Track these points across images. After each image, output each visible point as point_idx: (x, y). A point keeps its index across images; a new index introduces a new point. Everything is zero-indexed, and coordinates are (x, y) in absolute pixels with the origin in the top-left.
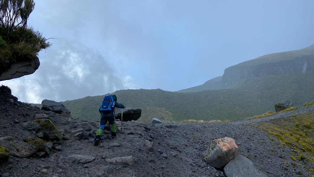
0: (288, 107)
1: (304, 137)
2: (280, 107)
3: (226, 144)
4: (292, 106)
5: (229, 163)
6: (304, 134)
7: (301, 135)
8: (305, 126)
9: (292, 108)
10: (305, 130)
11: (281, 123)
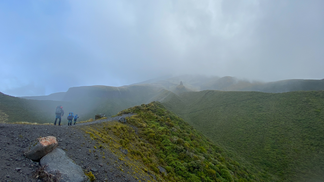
0: (103, 117)
1: (106, 135)
2: (98, 117)
3: (48, 141)
4: (105, 117)
5: (46, 155)
6: (106, 133)
7: (105, 134)
8: (108, 128)
9: (104, 118)
10: (107, 131)
11: (96, 126)
